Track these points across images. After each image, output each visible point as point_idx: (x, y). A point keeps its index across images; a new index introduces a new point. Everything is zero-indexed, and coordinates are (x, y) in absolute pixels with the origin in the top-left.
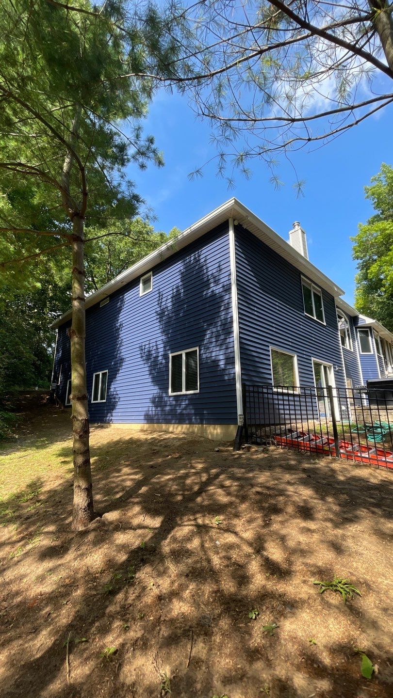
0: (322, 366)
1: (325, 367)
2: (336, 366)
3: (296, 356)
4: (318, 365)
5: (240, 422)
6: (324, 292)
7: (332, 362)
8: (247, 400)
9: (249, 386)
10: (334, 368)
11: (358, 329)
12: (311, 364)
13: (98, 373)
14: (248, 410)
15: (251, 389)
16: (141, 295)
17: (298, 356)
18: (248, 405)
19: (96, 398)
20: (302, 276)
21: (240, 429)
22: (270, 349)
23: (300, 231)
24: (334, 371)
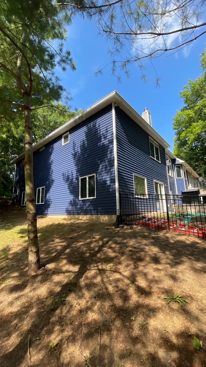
0: (159, 184)
1: (160, 185)
2: (165, 184)
3: (146, 179)
4: (156, 184)
5: (118, 213)
6: (160, 145)
7: (163, 182)
8: (122, 201)
9: (123, 194)
10: (164, 185)
11: (175, 166)
12: (153, 183)
13: (39, 188)
14: (122, 207)
15: (124, 196)
16: (63, 145)
17: (147, 179)
18: (122, 204)
19: (38, 202)
20: (149, 137)
21: (118, 217)
22: (133, 175)
23: (148, 113)
24: (164, 187)
